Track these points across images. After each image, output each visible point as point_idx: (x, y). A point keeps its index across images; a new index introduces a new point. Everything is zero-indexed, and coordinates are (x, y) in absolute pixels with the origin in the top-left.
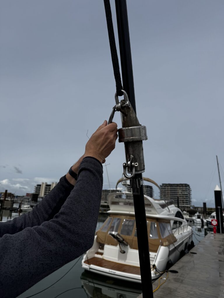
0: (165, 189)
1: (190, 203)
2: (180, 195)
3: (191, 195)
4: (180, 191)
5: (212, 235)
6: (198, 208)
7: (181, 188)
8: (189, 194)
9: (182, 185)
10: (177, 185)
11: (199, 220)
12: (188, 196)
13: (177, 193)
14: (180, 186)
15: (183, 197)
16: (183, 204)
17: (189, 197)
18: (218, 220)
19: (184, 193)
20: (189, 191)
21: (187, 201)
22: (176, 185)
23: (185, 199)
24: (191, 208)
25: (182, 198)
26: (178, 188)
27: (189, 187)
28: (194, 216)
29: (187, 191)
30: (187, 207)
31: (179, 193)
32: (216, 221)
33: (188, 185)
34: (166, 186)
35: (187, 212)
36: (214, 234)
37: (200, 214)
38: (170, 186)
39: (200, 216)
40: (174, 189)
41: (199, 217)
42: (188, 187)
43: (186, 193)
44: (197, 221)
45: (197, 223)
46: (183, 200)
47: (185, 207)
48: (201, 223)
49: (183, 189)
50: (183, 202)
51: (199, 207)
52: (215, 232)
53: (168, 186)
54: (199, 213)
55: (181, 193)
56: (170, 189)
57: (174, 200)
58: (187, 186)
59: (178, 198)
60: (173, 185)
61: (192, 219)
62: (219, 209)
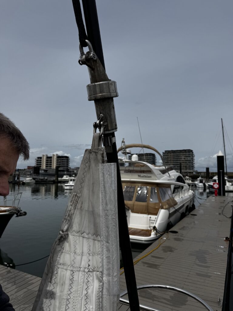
0: (168, 155)
1: (193, 168)
2: (183, 160)
3: (194, 161)
4: (183, 157)
5: (214, 198)
6: (200, 173)
7: (184, 154)
8: (193, 159)
9: (185, 151)
10: (181, 151)
11: (201, 184)
12: (191, 161)
13: (180, 159)
14: (183, 152)
15: (186, 162)
16: (186, 170)
17: (192, 163)
18: (219, 184)
19: (187, 158)
20: (193, 157)
21: (189, 166)
22: (179, 151)
23: (188, 164)
24: (194, 173)
25: (185, 164)
26: (182, 154)
27: (193, 153)
28: (196, 181)
29: (190, 156)
30: (190, 172)
31: (182, 159)
32: (218, 184)
33: (192, 151)
34: (169, 153)
35: (190, 177)
36: (216, 197)
37: (203, 179)
38: (173, 152)
39: (203, 180)
40: (177, 155)
41: (201, 182)
42: (191, 153)
43: (190, 158)
44: (199, 186)
45: (199, 187)
46: (186, 166)
47: (188, 172)
48: (203, 187)
49: (186, 155)
50: (186, 168)
51: (202, 172)
52: (216, 195)
53: (171, 153)
54: (202, 177)
55: (184, 158)
56: (173, 155)
57: (177, 166)
58: (190, 151)
59: (181, 164)
60: (176, 152)
61: (195, 183)
62: (221, 172)
